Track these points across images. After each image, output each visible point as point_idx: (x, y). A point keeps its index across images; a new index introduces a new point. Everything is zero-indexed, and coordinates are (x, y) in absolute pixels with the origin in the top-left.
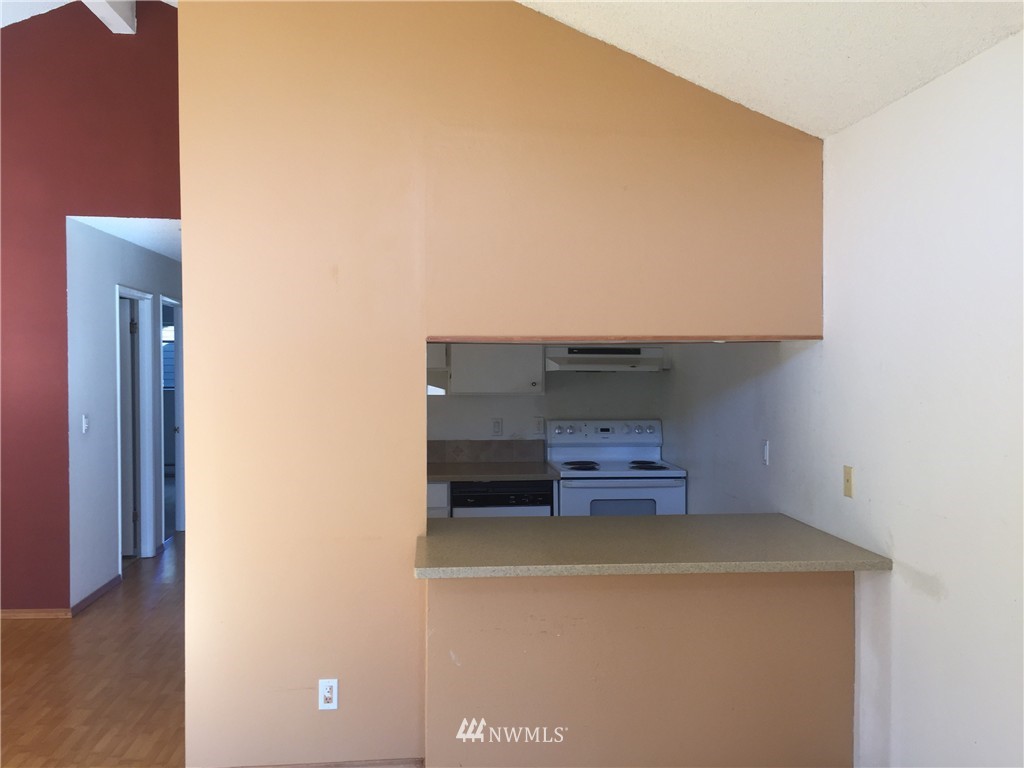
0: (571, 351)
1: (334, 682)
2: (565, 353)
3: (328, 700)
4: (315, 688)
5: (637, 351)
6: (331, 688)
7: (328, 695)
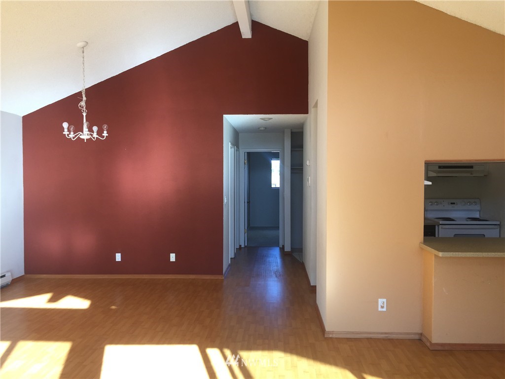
0: (440, 167)
1: (385, 300)
2: (437, 168)
3: (382, 307)
4: (377, 302)
5: (472, 167)
6: (384, 302)
7: (382, 305)
